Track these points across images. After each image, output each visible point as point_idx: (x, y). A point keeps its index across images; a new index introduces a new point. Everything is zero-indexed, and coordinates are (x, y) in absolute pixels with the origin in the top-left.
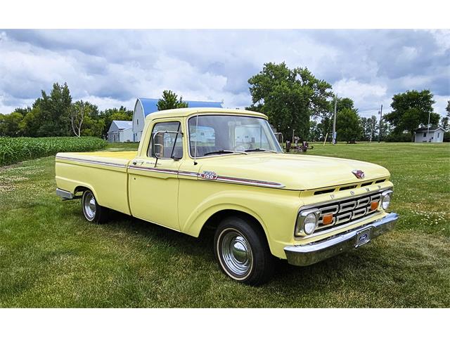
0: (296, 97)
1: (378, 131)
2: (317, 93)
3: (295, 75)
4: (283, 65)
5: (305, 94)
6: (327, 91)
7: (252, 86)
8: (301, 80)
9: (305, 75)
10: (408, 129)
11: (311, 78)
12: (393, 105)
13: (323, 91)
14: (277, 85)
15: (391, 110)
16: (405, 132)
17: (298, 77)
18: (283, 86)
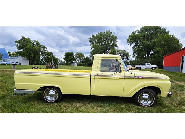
0: (35, 50)
1: (59, 62)
2: (42, 49)
3: (34, 42)
4: (29, 39)
5: (38, 49)
6: (45, 49)
7: (17, 44)
8: (36, 44)
9: (37, 43)
10: (70, 62)
11: (40, 45)
12: (65, 55)
13: (44, 49)
14: (28, 45)
15: (65, 57)
16: (69, 63)
17: (35, 43)
18: (30, 46)
